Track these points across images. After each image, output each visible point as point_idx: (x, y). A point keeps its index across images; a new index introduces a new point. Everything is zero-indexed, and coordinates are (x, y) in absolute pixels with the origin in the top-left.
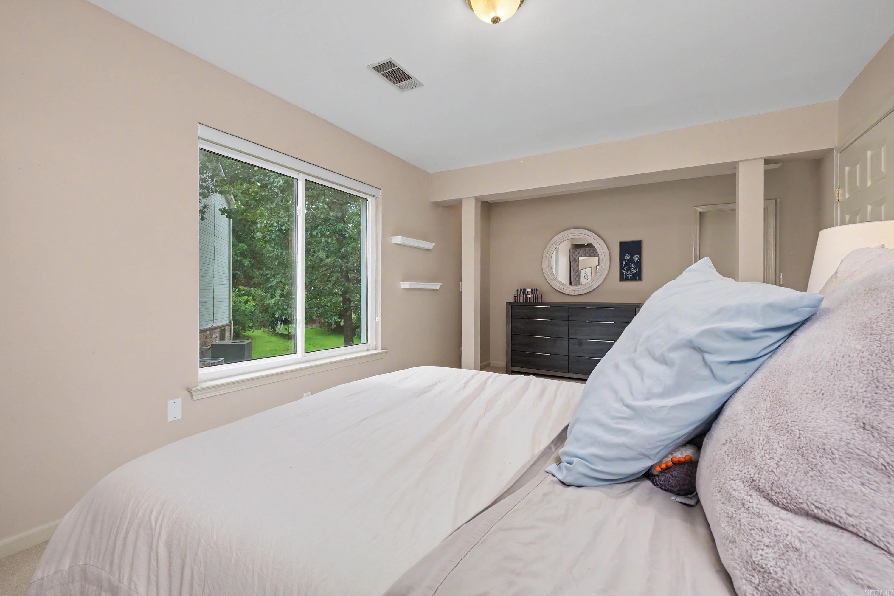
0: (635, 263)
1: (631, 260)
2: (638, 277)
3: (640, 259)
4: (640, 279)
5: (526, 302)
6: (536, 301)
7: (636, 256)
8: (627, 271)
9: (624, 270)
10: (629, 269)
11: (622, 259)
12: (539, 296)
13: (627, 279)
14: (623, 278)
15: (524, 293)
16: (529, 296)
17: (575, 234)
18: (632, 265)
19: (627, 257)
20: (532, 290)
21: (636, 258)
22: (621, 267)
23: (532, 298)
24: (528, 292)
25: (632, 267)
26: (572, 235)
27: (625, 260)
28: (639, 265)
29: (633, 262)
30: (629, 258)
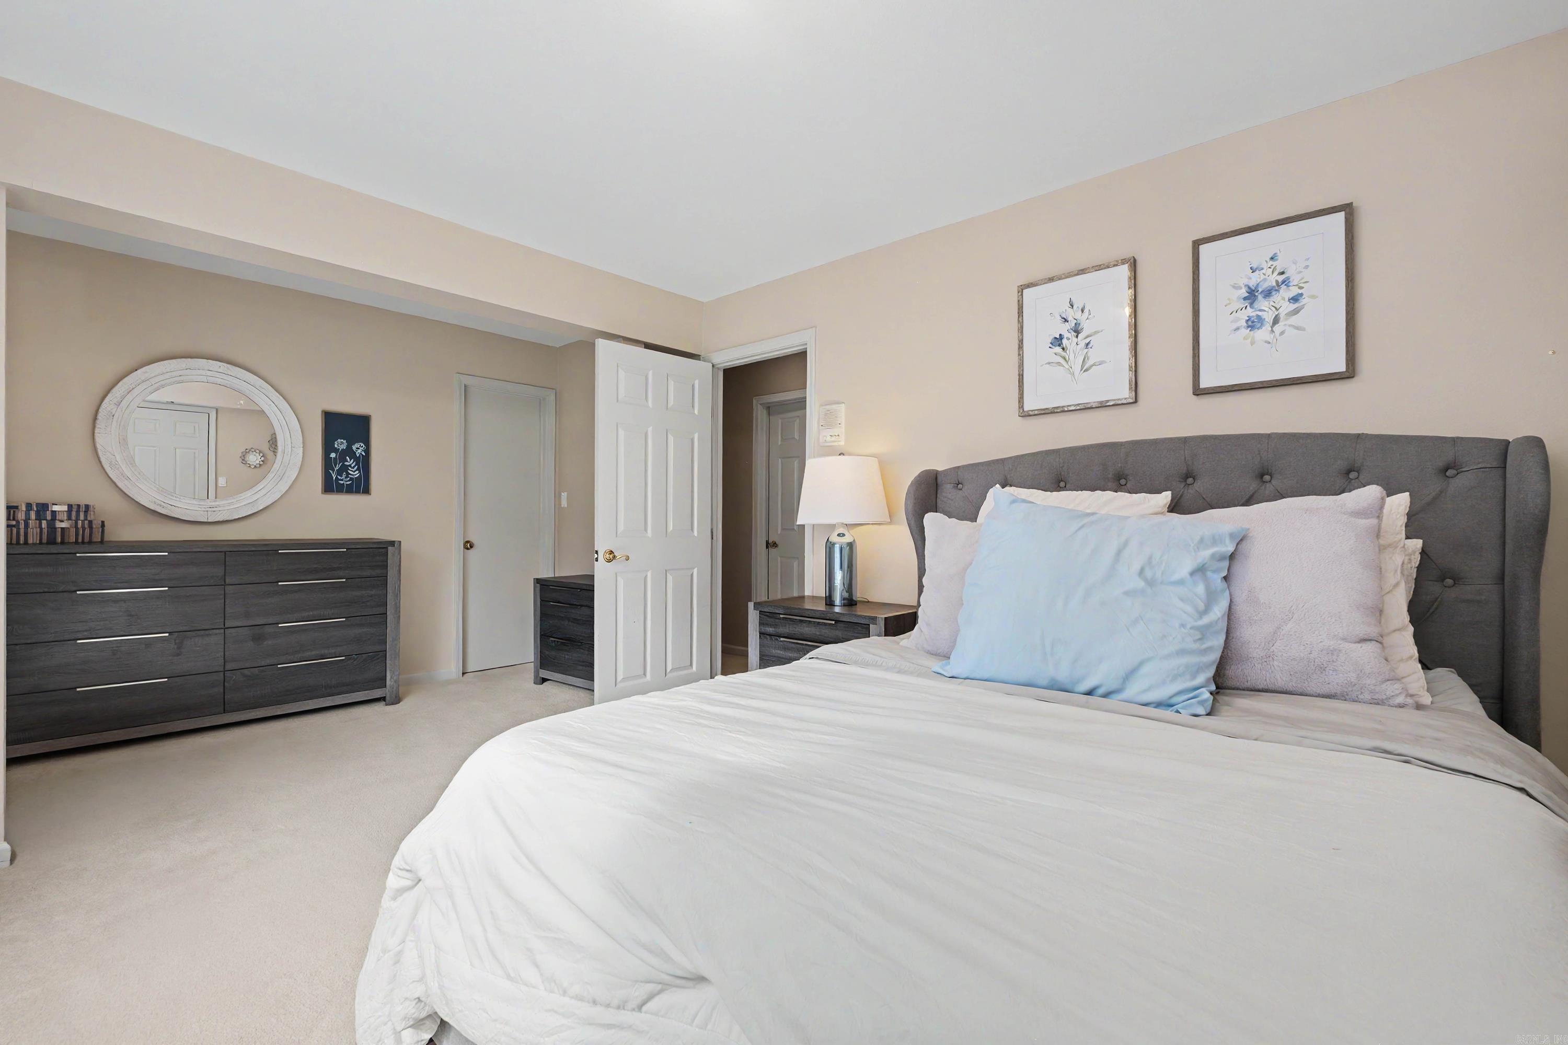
0: (357, 460)
1: (349, 452)
2: (362, 486)
3: (367, 451)
4: (367, 491)
5: (52, 541)
6: (87, 540)
7: (357, 445)
8: (340, 473)
9: (333, 470)
10: (344, 469)
11: (328, 447)
12: (96, 524)
13: (340, 489)
14: (329, 486)
15: (39, 518)
16: (59, 525)
17: (209, 373)
18: (350, 462)
19: (341, 444)
20: (70, 506)
21: (358, 448)
22: (328, 464)
23: (73, 530)
24: (54, 513)
25: (350, 466)
26: (201, 372)
27: (336, 450)
28: (364, 463)
29: (352, 455)
30: (344, 446)
